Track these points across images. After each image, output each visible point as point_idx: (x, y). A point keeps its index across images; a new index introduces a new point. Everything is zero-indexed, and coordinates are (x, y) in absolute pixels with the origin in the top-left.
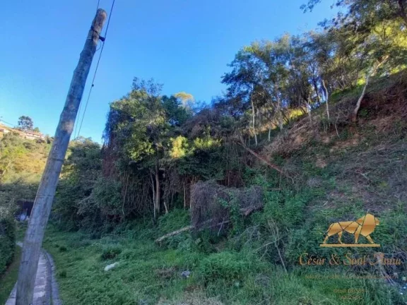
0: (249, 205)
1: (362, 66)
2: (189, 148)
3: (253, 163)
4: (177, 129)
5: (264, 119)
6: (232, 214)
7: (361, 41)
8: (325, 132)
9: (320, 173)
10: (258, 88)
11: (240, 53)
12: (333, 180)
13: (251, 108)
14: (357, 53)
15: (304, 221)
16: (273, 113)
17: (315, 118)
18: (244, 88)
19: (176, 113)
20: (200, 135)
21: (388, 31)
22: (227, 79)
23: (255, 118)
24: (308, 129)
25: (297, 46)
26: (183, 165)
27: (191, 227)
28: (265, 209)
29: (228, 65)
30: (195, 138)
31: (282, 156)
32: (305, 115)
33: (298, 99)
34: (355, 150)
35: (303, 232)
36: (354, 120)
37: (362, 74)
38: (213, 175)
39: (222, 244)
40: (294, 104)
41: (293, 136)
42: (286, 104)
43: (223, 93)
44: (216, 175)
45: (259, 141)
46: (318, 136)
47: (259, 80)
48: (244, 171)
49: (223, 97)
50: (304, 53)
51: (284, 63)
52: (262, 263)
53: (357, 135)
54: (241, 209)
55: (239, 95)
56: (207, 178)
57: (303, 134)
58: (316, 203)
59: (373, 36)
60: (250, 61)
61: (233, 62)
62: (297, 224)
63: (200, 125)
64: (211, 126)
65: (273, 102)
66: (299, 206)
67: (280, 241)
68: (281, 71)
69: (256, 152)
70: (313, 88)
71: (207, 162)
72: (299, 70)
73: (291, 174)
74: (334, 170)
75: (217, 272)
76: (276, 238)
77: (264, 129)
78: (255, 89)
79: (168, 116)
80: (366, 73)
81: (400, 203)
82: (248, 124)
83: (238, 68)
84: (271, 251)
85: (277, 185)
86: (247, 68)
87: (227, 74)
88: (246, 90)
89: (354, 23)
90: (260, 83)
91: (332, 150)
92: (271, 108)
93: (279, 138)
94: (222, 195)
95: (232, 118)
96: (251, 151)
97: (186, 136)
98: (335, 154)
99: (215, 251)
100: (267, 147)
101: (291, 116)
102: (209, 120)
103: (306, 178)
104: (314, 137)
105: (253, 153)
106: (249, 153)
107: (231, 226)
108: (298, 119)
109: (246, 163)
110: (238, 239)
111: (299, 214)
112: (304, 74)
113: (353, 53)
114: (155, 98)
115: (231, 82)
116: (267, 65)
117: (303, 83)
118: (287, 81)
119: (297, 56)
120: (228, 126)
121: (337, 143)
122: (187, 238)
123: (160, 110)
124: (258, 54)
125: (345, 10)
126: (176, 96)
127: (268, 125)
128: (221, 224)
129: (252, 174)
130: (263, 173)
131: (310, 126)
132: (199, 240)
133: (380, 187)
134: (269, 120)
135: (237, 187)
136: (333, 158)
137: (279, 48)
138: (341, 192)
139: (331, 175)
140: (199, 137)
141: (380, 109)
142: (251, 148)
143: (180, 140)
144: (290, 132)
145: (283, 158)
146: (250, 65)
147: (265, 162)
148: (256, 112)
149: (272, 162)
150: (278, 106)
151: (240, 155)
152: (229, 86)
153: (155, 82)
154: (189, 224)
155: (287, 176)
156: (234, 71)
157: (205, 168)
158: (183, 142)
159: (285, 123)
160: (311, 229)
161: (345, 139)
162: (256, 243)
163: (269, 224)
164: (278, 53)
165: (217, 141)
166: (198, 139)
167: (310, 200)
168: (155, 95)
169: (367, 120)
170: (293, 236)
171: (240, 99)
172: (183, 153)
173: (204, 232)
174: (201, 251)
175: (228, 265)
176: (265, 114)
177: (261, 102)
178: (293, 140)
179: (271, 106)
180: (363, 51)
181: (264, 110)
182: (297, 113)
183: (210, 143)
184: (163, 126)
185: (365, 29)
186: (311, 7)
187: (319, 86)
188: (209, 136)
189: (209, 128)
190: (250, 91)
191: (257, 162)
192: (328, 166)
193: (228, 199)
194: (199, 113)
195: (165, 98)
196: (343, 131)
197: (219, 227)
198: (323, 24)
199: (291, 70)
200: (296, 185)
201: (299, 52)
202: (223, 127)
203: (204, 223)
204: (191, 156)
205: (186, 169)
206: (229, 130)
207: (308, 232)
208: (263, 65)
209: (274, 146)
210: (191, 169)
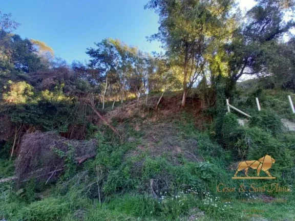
0: (84, 154)
1: (164, 82)
2: (34, 97)
3: (97, 122)
4: (24, 74)
5: (112, 93)
6: (67, 162)
7: (166, 71)
8: (143, 111)
9: (136, 135)
10: (113, 70)
11: (106, 40)
12: (141, 139)
13: (105, 82)
14: (164, 76)
15: (120, 164)
16: (119, 91)
17: (140, 101)
18: (103, 66)
19: (27, 59)
20: (52, 88)
21: (177, 71)
22: (91, 53)
23: (107, 90)
24: (136, 107)
25: (140, 57)
26: (19, 112)
27: (13, 178)
28: (96, 157)
29: (95, 43)
30: (44, 89)
31: (118, 120)
32: (136, 98)
33: (134, 87)
34: (153, 124)
35: (117, 171)
36: (156, 108)
37: (163, 86)
38: (57, 127)
39: (48, 190)
40: (132, 90)
41: (127, 109)
42: (128, 88)
43: (85, 61)
44: (60, 128)
45: (105, 107)
46: (139, 113)
47: (115, 66)
48: (88, 127)
49: (84, 65)
50: (143, 63)
51: (132, 63)
52: (83, 200)
53: (156, 116)
54: (77, 158)
55: (98, 69)
56: (48, 128)
57: (132, 109)
58: (130, 152)
59: (171, 71)
60: (112, 50)
61: (99, 43)
62: (116, 166)
63: (54, 79)
64: (66, 84)
65: (121, 84)
66: (120, 154)
67: (102, 180)
68: (130, 67)
69: (101, 114)
70: (143, 85)
71: (52, 114)
72: (138, 71)
73: (121, 134)
74: (142, 133)
75: (35, 218)
76: (98, 179)
77: (111, 100)
78: (111, 70)
79: (15, 57)
80: (165, 87)
81: (164, 152)
82: (100, 92)
83: (102, 50)
84: (93, 189)
85: (110, 140)
86: (109, 53)
87: (92, 49)
88: (104, 67)
89: (166, 61)
90: (116, 68)
91: (144, 122)
92: (118, 87)
93: (119, 108)
94: (60, 146)
95: (88, 84)
96: (97, 113)
97: (33, 84)
98: (145, 124)
99: (38, 199)
100: (110, 113)
101: (129, 96)
102: (66, 78)
103: (128, 137)
104: (138, 112)
105: (99, 115)
106: (95, 114)
107: (64, 174)
108: (132, 99)
109: (91, 121)
110: (66, 183)
111: (118, 160)
112: (141, 74)
113: (162, 75)
114: (6, 33)
115: (94, 56)
116: (122, 59)
117: (139, 80)
118: (131, 75)
119: (140, 63)
120: (83, 89)
121: (147, 118)
122: (7, 189)
123: (6, 47)
124: (118, 49)
125: (164, 52)
126: (32, 42)
127: (114, 98)
128: (53, 172)
129: (95, 130)
130: (102, 131)
131: (137, 105)
132: (21, 191)
133: (159, 144)
134: (116, 94)
135: (79, 139)
136: (144, 126)
137: (131, 52)
138: (143, 146)
139: (141, 136)
140: (50, 90)
141: (166, 106)
142: (98, 111)
143: (22, 86)
144: (126, 106)
145: (118, 122)
146: (112, 52)
147: (106, 123)
148: (108, 86)
149: (111, 124)
150: (123, 88)
151: (88, 114)
152: (92, 59)
153: (11, 18)
154: (12, 175)
155: (118, 134)
156: (98, 50)
157: (49, 119)
158: (26, 89)
159: (125, 99)
160: (123, 169)
161: (151, 117)
162: (83, 185)
163: (97, 168)
164: (130, 55)
165: (69, 98)
166: (47, 91)
167: (127, 151)
168: (7, 30)
169: (161, 110)
170: (111, 175)
171: (99, 73)
172: (23, 100)
173: (29, 182)
174: (21, 201)
175: (49, 210)
176: (114, 90)
177: (114, 81)
178: (127, 111)
179: (119, 86)
180: (166, 75)
181: (114, 87)
182: (132, 95)
183: (60, 98)
184: (4, 65)
185: (169, 66)
186: (151, 40)
187: (146, 85)
188: (62, 92)
189: (63, 85)
190: (107, 70)
191: (100, 122)
192: (140, 131)
193: (66, 149)
194: (57, 69)
195: (16, 37)
196: (151, 113)
197: (50, 175)
198: (154, 53)
199: (135, 69)
200: (122, 141)
201: (141, 61)
202: (78, 88)
203: (32, 173)
204: (34, 105)
205: (23, 118)
206: (83, 92)
207: (121, 171)
208: (120, 57)
209: (114, 113)
210: (29, 118)
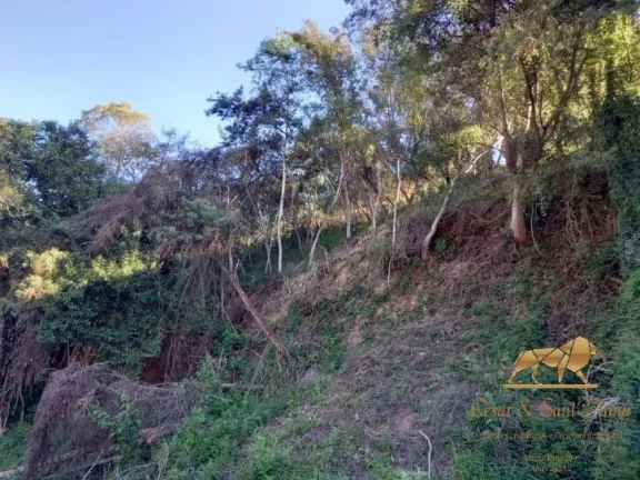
2: (77, 278)
22: (222, 106)
29: (239, 66)
30: (93, 256)
31: (303, 310)
36: (424, 256)
44: (144, 345)
46: (371, 277)
57: (352, 264)
61: (250, 62)
87: (223, 96)
96: (240, 293)
145: (305, 314)
161: (404, 292)
166: (101, 259)
178: (335, 276)
189: (138, 233)
196: (405, 276)
204: (75, 300)
210: (69, 329)
